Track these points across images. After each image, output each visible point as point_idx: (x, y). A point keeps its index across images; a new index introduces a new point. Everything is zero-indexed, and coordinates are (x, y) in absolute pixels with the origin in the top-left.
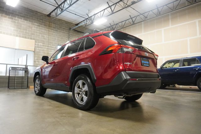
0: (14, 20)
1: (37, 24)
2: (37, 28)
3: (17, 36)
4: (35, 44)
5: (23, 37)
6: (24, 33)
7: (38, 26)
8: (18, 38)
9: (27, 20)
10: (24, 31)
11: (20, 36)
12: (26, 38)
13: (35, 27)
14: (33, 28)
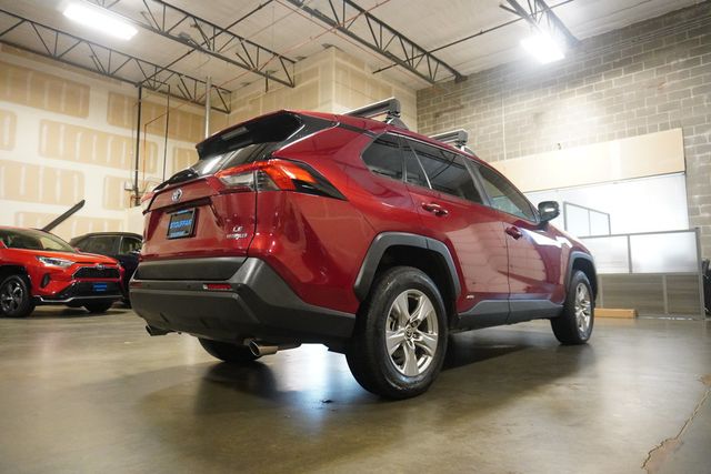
0: (595, 92)
1: (681, 60)
2: (683, 75)
3: (611, 137)
4: (685, 143)
5: (632, 133)
6: (636, 118)
7: (688, 63)
8: (616, 144)
9: (638, 68)
10: (634, 110)
11: (622, 135)
12: (645, 133)
13: (672, 78)
14: (667, 84)
